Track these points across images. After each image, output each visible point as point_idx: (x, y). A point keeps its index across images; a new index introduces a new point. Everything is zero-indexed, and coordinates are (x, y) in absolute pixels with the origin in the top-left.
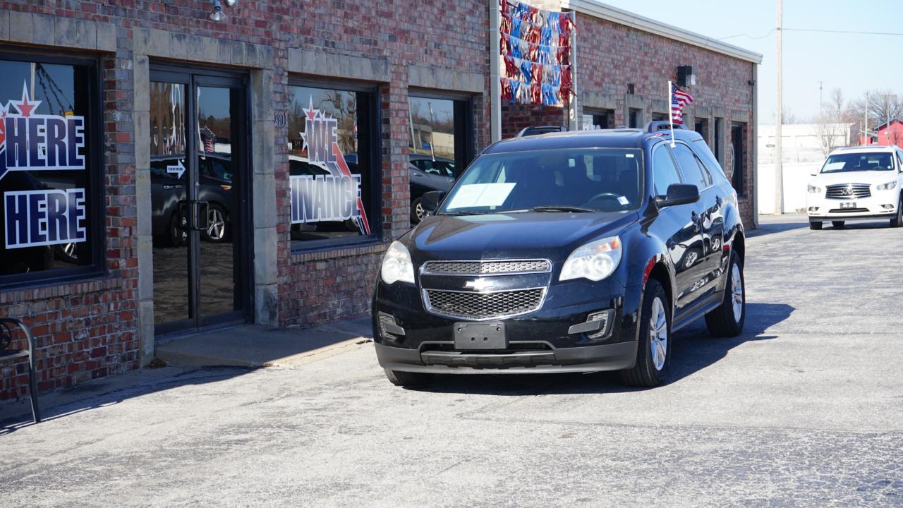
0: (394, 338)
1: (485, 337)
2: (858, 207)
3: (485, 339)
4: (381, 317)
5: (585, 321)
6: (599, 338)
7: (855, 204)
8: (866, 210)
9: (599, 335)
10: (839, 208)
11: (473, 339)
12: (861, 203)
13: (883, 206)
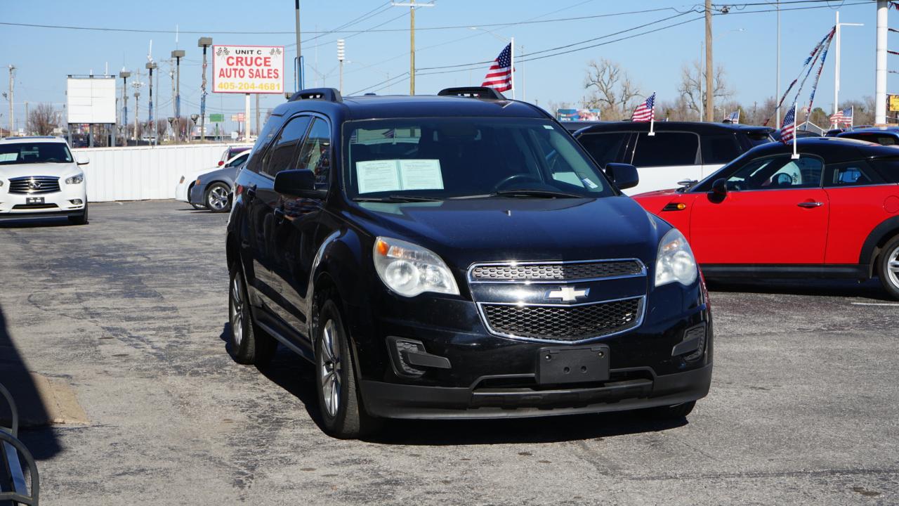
0: (420, 373)
1: (583, 365)
2: (46, 202)
3: (584, 368)
4: (398, 344)
5: (682, 340)
6: (696, 359)
7: (43, 199)
8: (54, 205)
9: (694, 356)
10: (25, 203)
11: (567, 369)
12: (49, 198)
13: (72, 201)
